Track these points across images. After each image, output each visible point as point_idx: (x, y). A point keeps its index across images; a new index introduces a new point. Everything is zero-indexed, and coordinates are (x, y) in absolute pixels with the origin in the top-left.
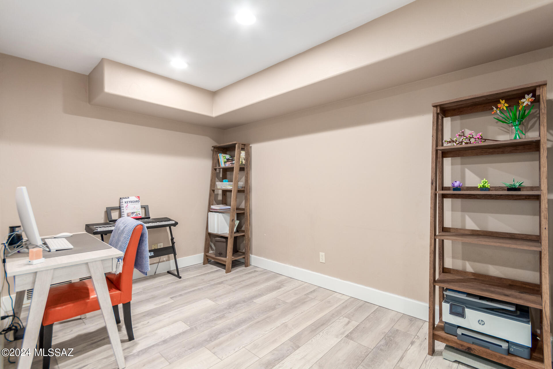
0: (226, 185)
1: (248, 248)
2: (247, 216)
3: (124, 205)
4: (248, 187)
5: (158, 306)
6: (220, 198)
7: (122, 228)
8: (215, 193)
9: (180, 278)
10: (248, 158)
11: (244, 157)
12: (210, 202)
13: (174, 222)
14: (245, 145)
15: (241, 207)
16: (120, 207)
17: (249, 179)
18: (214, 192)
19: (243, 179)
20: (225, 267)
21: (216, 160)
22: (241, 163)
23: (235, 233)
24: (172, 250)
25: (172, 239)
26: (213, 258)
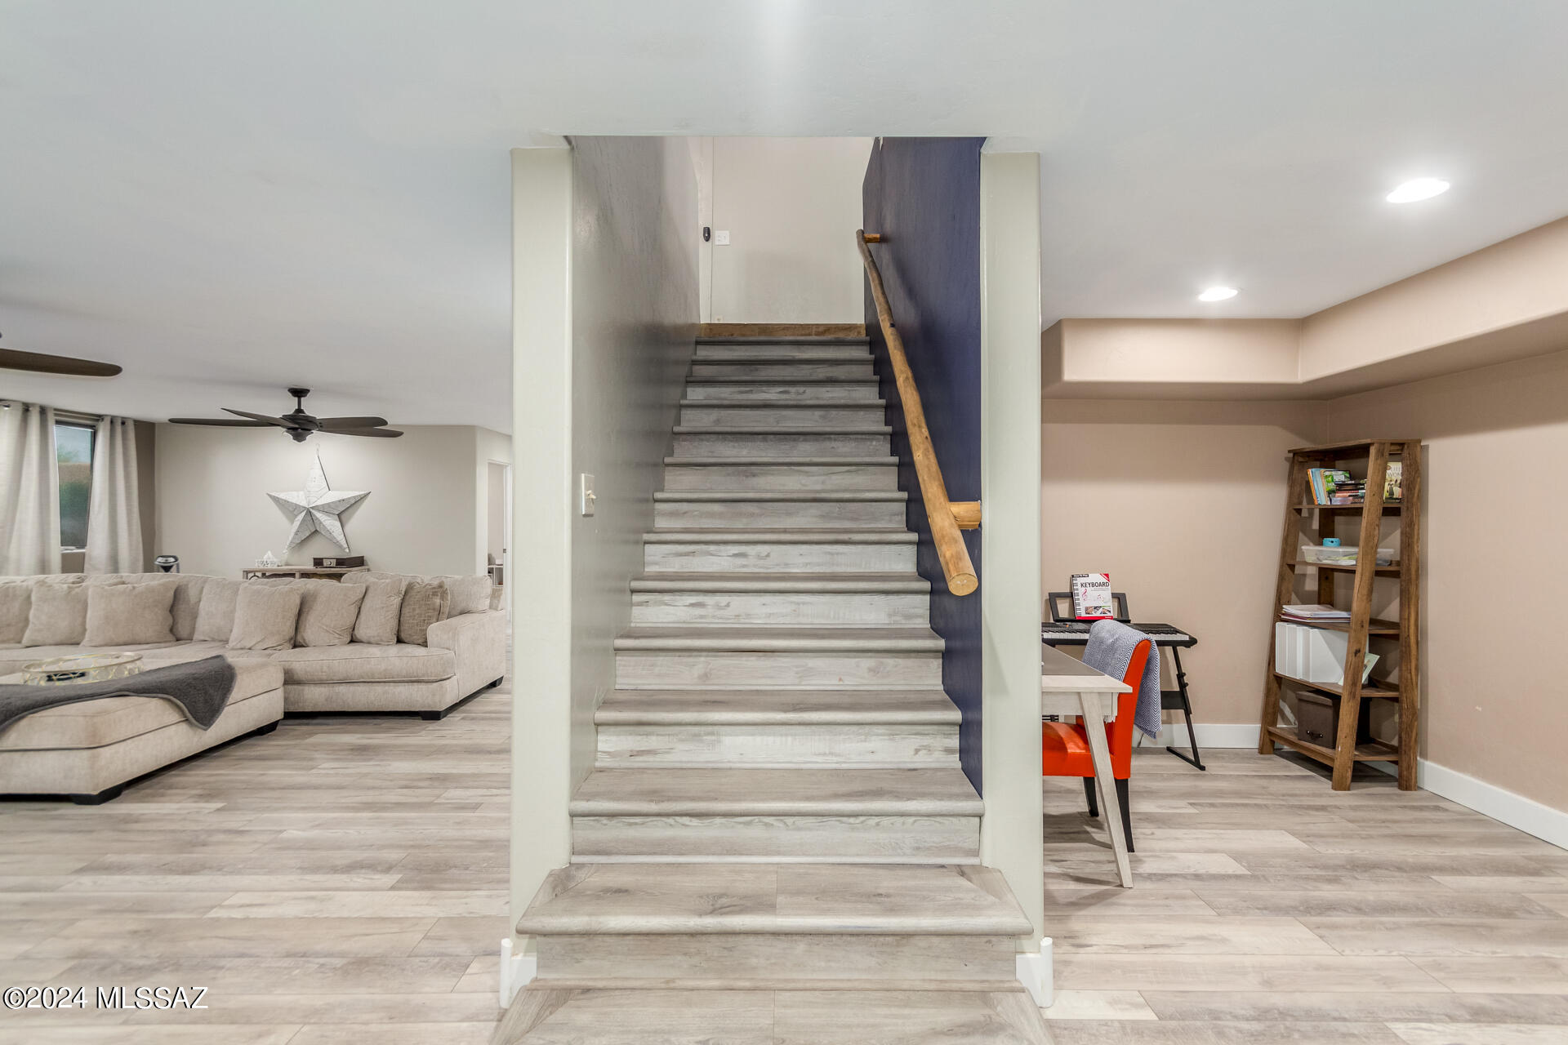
0: (1335, 554)
1: (1410, 737)
2: (1409, 646)
3: (1079, 591)
4: (1413, 563)
5: (1164, 811)
6: (1311, 585)
7: (1111, 641)
8: (1296, 572)
9: (1203, 768)
10: (1415, 479)
11: (1399, 478)
12: (1280, 595)
13: (1187, 638)
14: (1402, 445)
15: (1383, 616)
16: (1072, 593)
17: (1418, 539)
18: (1293, 571)
19: (1396, 537)
20: (1329, 774)
21: (1301, 485)
22: (1386, 494)
23: (1364, 687)
24: (1179, 699)
25: (1181, 676)
26: (1291, 743)
